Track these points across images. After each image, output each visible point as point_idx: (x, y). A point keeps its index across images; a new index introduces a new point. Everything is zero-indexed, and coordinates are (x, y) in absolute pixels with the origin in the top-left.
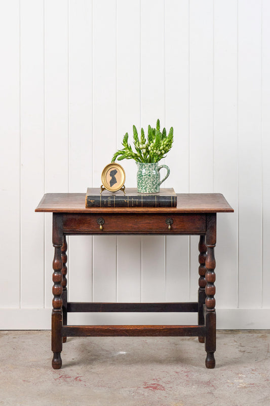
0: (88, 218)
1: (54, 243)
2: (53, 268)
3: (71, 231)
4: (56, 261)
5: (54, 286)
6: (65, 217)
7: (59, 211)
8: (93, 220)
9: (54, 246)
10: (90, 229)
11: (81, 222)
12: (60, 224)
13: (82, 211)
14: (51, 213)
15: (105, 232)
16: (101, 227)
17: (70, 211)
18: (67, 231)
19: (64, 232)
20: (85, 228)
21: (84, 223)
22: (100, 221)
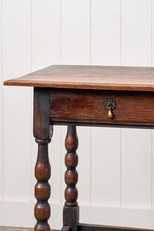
0: (90, 98)
1: (36, 135)
2: (36, 176)
3: (61, 118)
4: (39, 166)
5: (36, 205)
6: (53, 97)
7: (41, 85)
8: (98, 102)
9: (36, 141)
10: (93, 116)
11: (77, 105)
12: (45, 107)
13: (77, 86)
14: (32, 89)
15: (117, 121)
16: (110, 113)
17: (58, 85)
18: (56, 118)
19: (53, 120)
20: (85, 115)
21: (83, 107)
22: (109, 104)
